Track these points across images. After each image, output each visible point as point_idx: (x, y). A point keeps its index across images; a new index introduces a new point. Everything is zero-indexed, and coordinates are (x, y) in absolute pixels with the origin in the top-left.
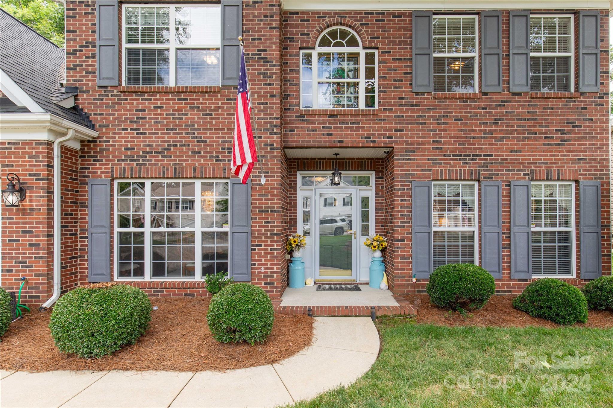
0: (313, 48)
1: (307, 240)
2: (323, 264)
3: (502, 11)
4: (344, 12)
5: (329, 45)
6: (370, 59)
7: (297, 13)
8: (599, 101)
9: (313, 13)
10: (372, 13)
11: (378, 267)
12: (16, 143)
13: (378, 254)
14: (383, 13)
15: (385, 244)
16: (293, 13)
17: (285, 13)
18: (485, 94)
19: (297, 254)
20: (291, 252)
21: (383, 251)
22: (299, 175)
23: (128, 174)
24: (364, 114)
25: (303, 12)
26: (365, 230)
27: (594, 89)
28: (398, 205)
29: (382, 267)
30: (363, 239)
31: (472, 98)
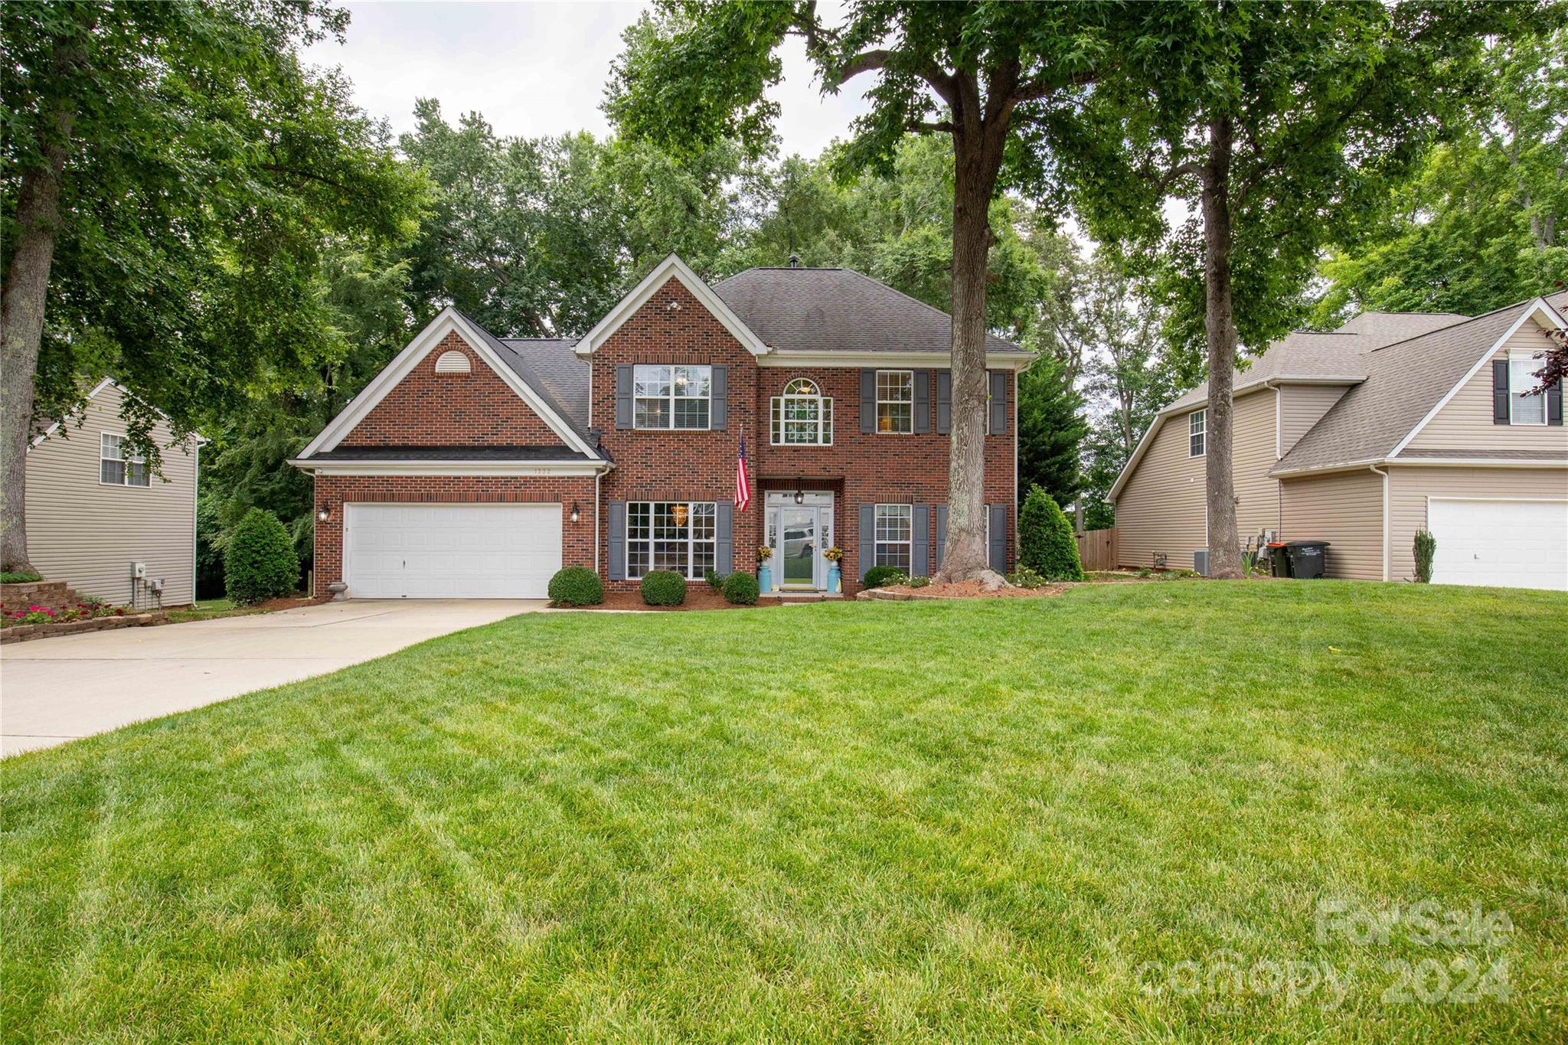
0: (781, 395)
1: (773, 551)
2: (787, 576)
3: (931, 369)
4: (807, 368)
5: (793, 393)
6: (827, 404)
7: (768, 368)
8: (1006, 442)
9: (781, 368)
10: (828, 369)
11: (835, 575)
12: (573, 477)
13: (835, 564)
14: (837, 369)
15: (840, 555)
16: (764, 368)
17: (759, 368)
18: (918, 435)
19: (765, 563)
20: (760, 561)
21: (839, 561)
22: (766, 493)
23: (639, 496)
24: (821, 449)
25: (773, 368)
26: (825, 545)
27: (1002, 432)
28: (848, 523)
29: (839, 575)
30: (823, 551)
31: (907, 438)
